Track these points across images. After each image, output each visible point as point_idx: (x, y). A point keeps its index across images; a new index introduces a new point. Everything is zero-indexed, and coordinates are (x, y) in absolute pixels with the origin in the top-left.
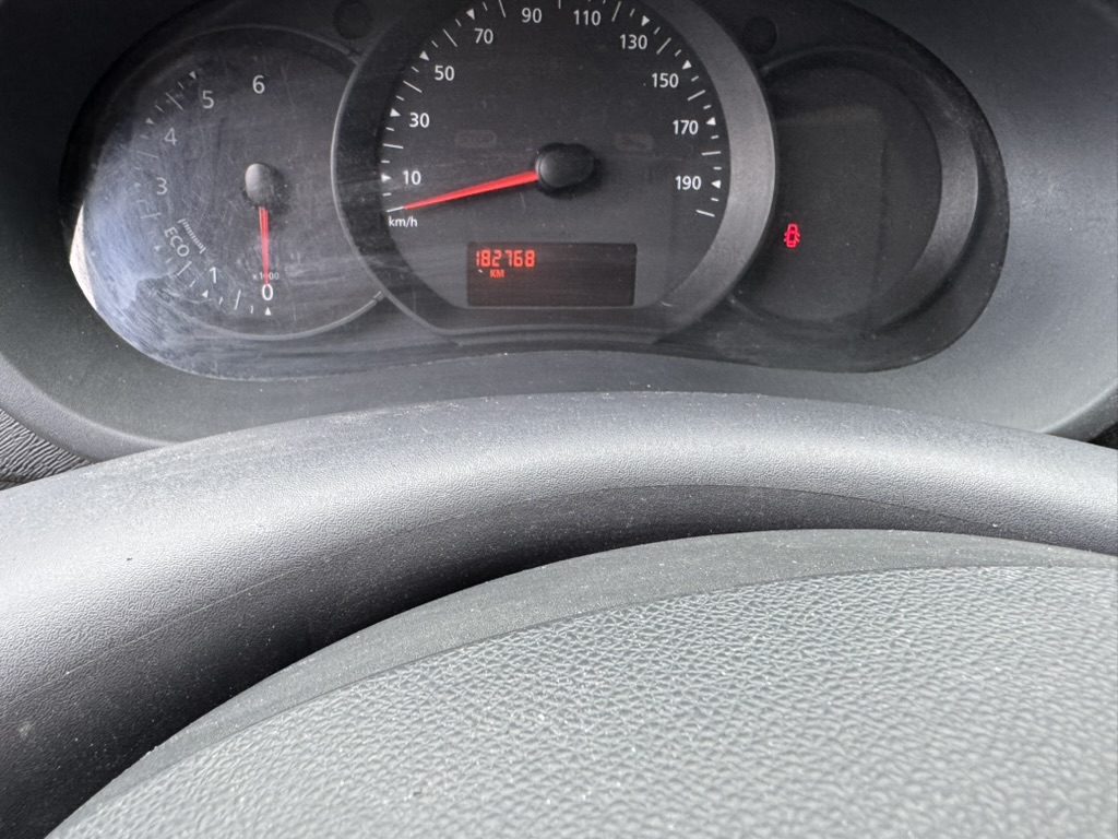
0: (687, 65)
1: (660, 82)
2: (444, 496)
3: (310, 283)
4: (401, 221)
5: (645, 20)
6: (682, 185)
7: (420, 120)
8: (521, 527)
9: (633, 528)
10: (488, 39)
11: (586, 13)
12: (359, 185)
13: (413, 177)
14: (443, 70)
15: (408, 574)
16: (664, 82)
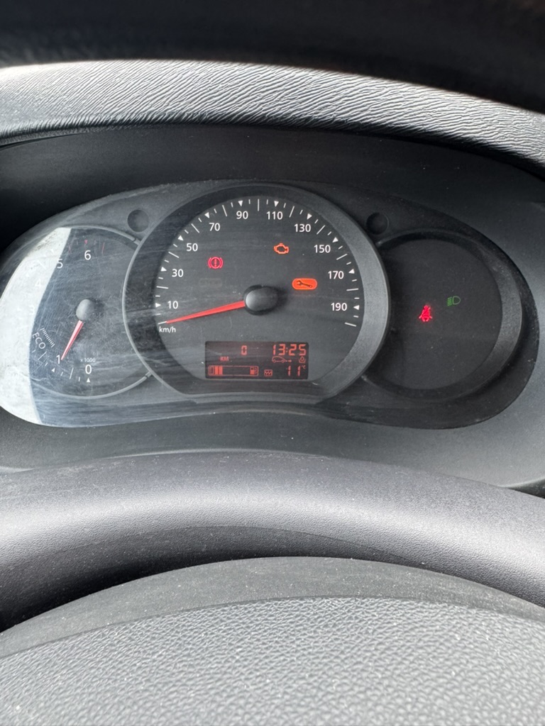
0: (336, 240)
1: (319, 250)
2: (88, 530)
3: (103, 369)
4: (166, 329)
5: (309, 216)
6: (335, 308)
7: (178, 273)
8: (135, 550)
9: (207, 551)
10: (217, 228)
11: (274, 213)
12: (135, 313)
13: (174, 304)
14: (191, 246)
15: (63, 576)
16: (322, 250)
